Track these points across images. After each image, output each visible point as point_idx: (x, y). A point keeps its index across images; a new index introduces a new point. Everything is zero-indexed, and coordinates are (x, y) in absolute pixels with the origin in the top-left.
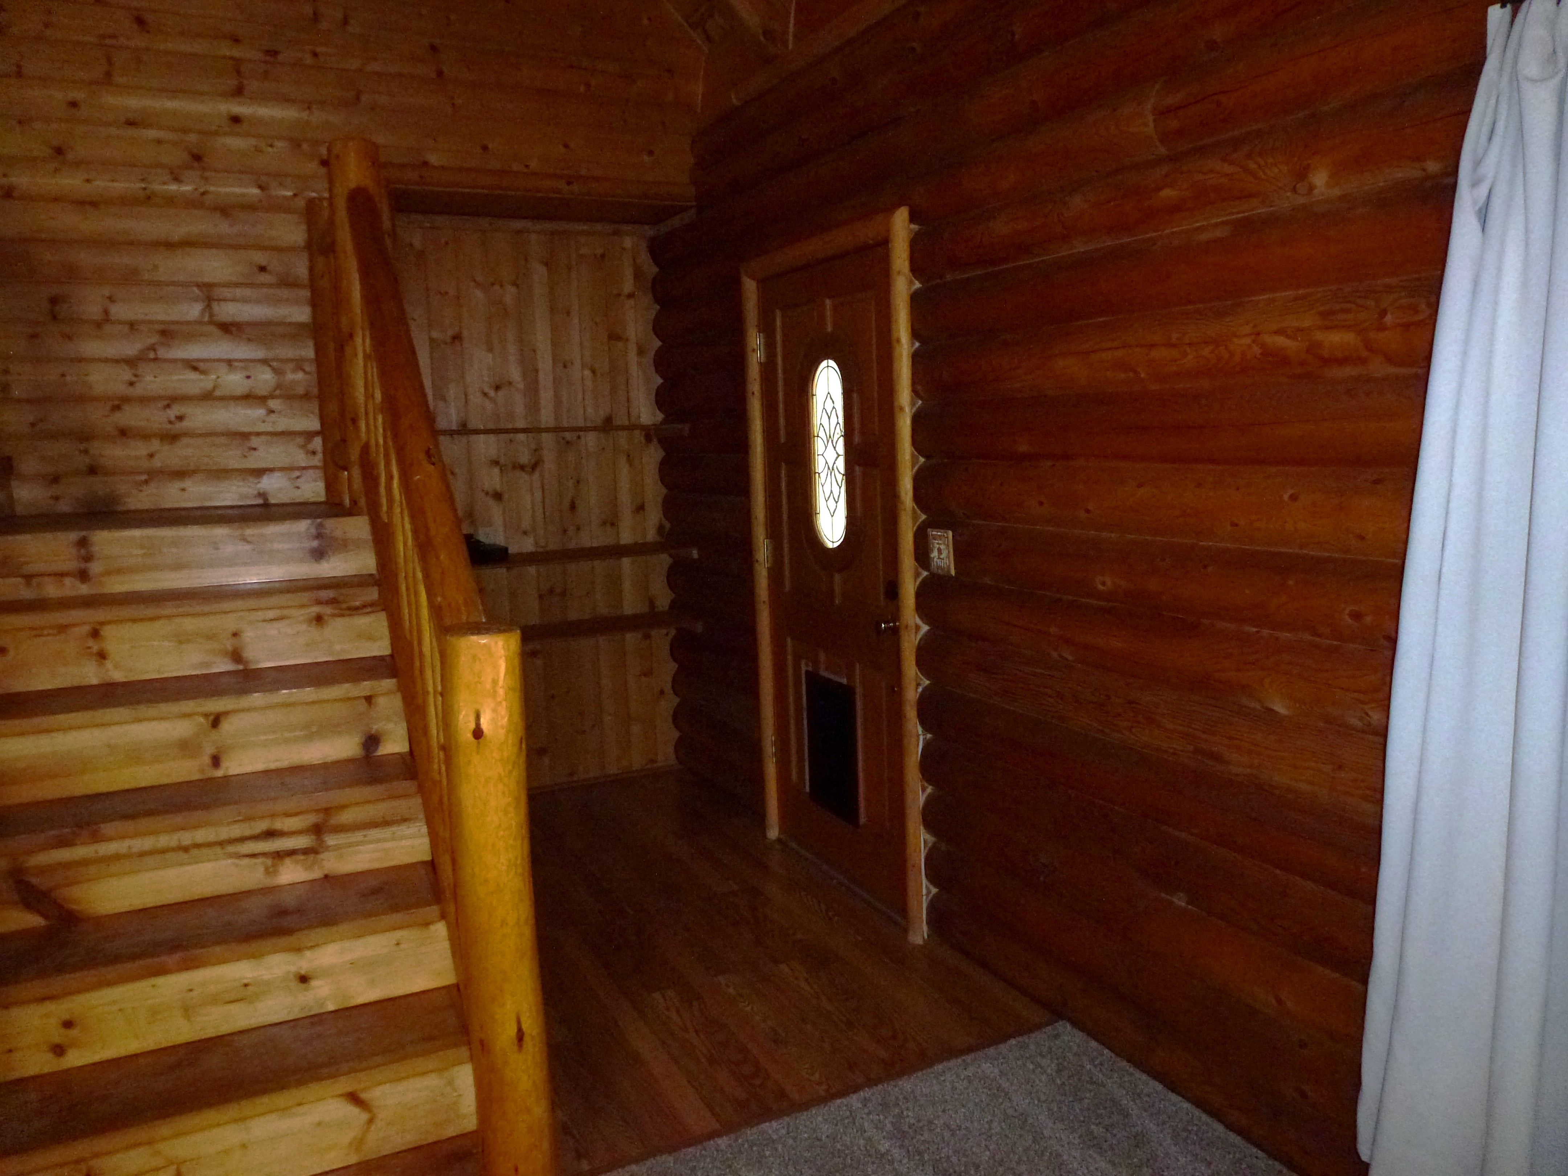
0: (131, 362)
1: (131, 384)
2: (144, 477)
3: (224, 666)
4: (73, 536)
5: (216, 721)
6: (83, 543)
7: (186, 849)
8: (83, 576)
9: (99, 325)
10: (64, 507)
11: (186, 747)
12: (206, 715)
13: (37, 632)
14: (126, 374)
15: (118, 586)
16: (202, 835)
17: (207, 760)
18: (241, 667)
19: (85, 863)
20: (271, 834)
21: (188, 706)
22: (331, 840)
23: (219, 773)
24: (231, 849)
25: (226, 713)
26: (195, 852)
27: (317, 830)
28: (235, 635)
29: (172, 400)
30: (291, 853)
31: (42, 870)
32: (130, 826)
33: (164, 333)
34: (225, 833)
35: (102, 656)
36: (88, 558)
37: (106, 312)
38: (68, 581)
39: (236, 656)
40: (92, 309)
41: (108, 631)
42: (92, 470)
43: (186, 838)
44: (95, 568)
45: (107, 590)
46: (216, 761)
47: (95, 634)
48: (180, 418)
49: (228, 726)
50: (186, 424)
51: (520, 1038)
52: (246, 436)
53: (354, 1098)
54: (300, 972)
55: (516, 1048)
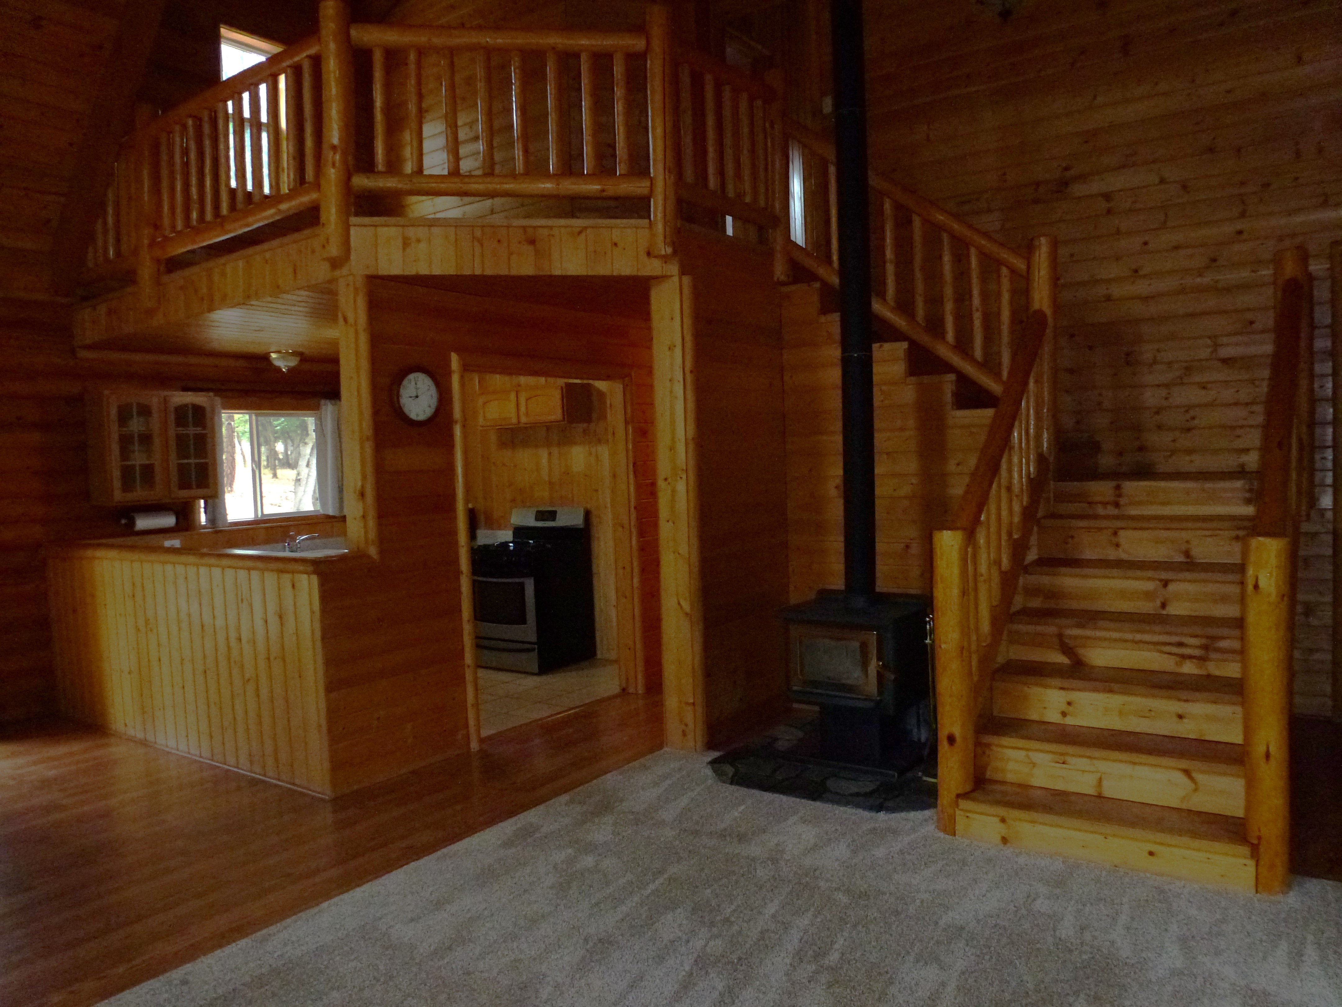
0: (1167, 386)
1: (1166, 399)
2: (1168, 454)
3: (1181, 558)
4: (1114, 483)
5: (1165, 583)
6: (1118, 487)
7: (1136, 643)
8: (1117, 505)
9: (1151, 365)
10: (1124, 469)
11: (1148, 595)
12: (1161, 580)
13: (1089, 529)
14: (1163, 392)
15: (1133, 512)
16: (1147, 637)
17: (1158, 603)
18: (1189, 560)
19: (1089, 638)
20: (1180, 644)
21: (1150, 574)
22: (1213, 655)
23: (1164, 612)
24: (1159, 647)
25: (1172, 580)
26: (1141, 645)
27: (1206, 648)
28: (1187, 542)
29: (1188, 408)
30: (1191, 657)
31: (1070, 637)
32: (1112, 625)
33: (1187, 368)
34: (1156, 638)
35: (1117, 545)
36: (1120, 496)
37: (1155, 357)
38: (1109, 507)
39: (1187, 554)
40: (1148, 356)
41: (1121, 533)
42: (1141, 449)
43: (1139, 637)
44: (1122, 501)
45: (1126, 513)
46: (1163, 606)
47: (1115, 533)
48: (1193, 418)
49: (1172, 587)
50: (1196, 422)
51: (1268, 756)
52: (1233, 428)
53: (1187, 772)
54: (1180, 713)
55: (1265, 760)
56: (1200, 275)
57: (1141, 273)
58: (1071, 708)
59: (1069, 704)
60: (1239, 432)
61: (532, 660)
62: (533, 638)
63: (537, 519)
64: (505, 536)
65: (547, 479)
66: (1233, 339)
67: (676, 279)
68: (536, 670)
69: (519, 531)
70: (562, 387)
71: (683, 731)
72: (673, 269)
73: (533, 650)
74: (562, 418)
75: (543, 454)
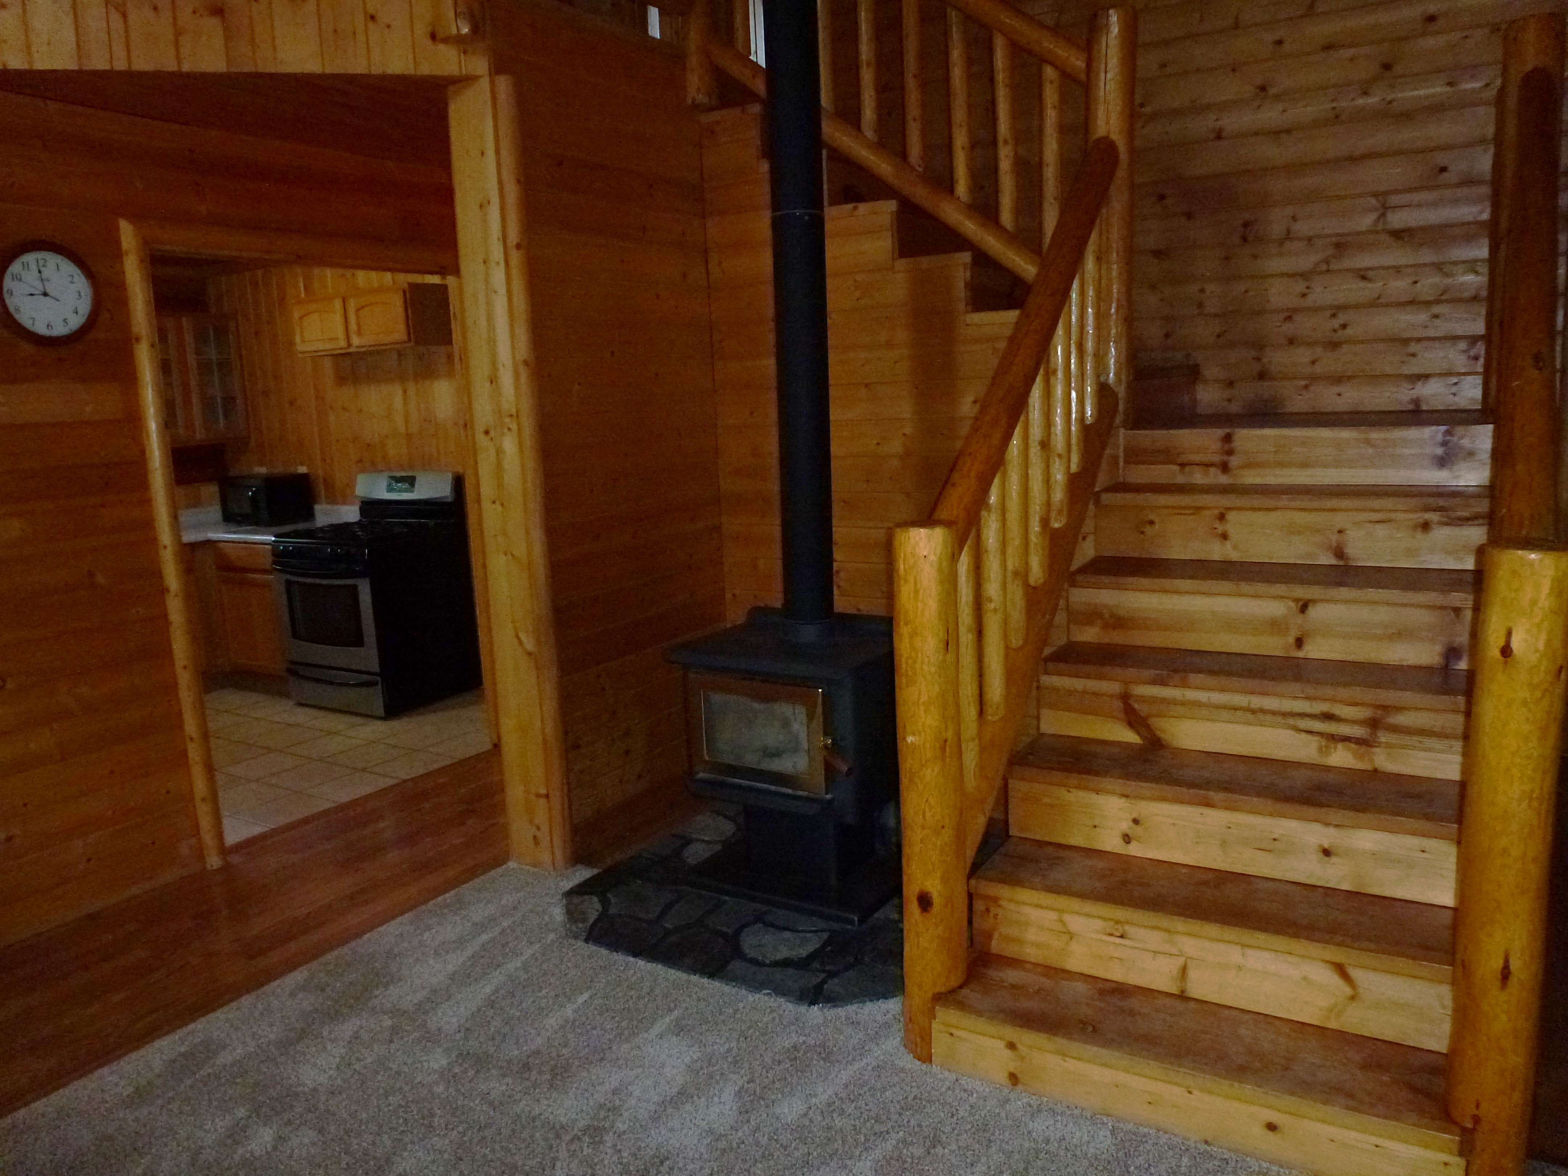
0: (1304, 276)
1: (1304, 295)
2: (1303, 383)
3: (1327, 559)
4: (1221, 432)
5: (1304, 607)
6: (1228, 438)
7: (1253, 712)
8: (1225, 468)
9: (1281, 244)
10: (1235, 408)
11: (1275, 626)
12: (1296, 600)
13: (1179, 510)
14: (1300, 286)
15: (1251, 478)
16: (1270, 703)
17: (1291, 640)
18: (1341, 563)
19: (1174, 702)
20: (1328, 717)
21: (1280, 589)
22: (1384, 737)
23: (1301, 654)
24: (1291, 721)
25: (1314, 601)
26: (1261, 716)
27: (1374, 724)
28: (1340, 532)
29: (1336, 310)
30: (1346, 739)
31: (1142, 699)
32: (1211, 681)
33: (1338, 246)
34: (1289, 705)
35: (1225, 536)
36: (1230, 452)
37: (1288, 231)
38: (1212, 470)
39: (1339, 553)
40: (1277, 229)
41: (1231, 516)
42: (1262, 376)
43: (1257, 701)
44: (1234, 461)
45: (1239, 481)
46: (1299, 643)
47: (1222, 517)
48: (1344, 326)
49: (1314, 612)
50: (1349, 331)
51: (1506, 974)
52: (1406, 341)
53: (1341, 970)
54: (1326, 846)
55: (1498, 984)
56: (1366, 93)
57: (1272, 91)
58: (1139, 830)
59: (1136, 821)
60: (1413, 348)
61: (376, 699)
62: (374, 665)
63: (390, 489)
64: (350, 514)
65: (402, 430)
66: (1416, 197)
67: (484, 84)
68: (381, 712)
69: (369, 506)
70: (404, 292)
71: (535, 837)
72: (479, 65)
73: (375, 684)
74: (405, 338)
75: (396, 390)
